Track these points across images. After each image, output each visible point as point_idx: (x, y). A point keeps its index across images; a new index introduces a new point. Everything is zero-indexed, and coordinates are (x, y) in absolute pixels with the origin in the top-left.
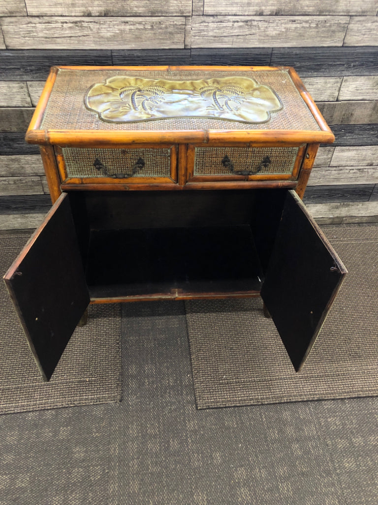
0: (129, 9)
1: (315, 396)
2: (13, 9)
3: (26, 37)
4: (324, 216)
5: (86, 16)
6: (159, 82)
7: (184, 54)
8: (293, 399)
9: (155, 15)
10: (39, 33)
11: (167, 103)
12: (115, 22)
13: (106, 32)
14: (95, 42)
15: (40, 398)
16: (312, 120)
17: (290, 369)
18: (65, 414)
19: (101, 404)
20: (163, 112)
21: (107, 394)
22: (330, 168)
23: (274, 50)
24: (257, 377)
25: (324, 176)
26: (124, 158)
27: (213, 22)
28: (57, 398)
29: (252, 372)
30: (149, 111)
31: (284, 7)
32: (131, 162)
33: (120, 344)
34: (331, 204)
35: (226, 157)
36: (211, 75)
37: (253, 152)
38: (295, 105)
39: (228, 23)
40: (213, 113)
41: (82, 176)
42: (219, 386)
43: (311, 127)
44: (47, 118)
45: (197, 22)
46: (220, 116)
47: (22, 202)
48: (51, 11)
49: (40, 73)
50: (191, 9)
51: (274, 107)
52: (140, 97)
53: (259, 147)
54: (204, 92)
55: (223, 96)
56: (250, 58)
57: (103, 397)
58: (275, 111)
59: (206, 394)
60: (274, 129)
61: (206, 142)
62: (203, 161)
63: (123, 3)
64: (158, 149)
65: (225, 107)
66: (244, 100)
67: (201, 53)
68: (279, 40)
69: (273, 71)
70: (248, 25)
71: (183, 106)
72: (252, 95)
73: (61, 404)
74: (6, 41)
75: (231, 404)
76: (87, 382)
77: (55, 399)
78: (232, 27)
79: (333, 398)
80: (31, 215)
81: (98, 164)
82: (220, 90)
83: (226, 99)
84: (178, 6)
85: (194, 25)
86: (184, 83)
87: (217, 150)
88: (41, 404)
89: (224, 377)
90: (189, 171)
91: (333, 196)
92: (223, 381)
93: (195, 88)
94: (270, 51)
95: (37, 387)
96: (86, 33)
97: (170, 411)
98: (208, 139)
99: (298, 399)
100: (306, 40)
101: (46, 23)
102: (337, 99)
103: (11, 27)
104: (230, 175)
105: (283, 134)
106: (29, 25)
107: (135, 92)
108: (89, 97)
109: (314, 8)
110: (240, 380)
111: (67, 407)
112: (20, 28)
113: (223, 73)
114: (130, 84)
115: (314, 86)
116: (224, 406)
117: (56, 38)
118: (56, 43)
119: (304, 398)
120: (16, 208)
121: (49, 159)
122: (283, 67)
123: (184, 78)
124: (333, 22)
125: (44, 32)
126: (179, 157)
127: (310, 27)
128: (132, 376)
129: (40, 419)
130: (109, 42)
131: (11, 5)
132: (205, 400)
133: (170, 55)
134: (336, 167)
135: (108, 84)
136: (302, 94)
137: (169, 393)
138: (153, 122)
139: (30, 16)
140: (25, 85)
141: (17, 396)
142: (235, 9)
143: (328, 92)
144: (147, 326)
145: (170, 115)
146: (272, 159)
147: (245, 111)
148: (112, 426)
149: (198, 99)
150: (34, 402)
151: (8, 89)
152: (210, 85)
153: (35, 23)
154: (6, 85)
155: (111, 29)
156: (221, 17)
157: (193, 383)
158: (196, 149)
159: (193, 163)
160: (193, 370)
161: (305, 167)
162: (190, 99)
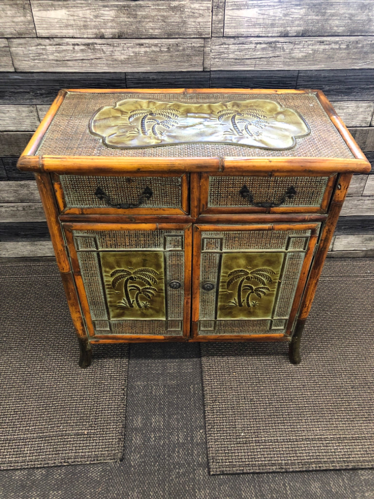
0: (144, 31)
1: (349, 464)
2: (22, 30)
3: (36, 59)
4: (356, 249)
5: (99, 38)
6: (174, 105)
7: (202, 77)
8: (323, 467)
9: (172, 37)
10: (49, 56)
11: (180, 127)
12: (129, 45)
13: (120, 55)
14: (108, 65)
15: (30, 453)
16: (344, 146)
17: (319, 427)
18: (58, 475)
19: (99, 463)
20: (175, 137)
21: (107, 451)
22: (363, 198)
23: (301, 73)
24: (280, 437)
25: (356, 206)
26: (129, 187)
27: (233, 44)
28: (49, 455)
29: (274, 430)
30: (159, 136)
31: (311, 27)
32: (136, 191)
33: (125, 390)
34: (364, 236)
35: (245, 187)
36: (231, 98)
37: (276, 181)
38: (324, 130)
39: (251, 45)
40: (230, 139)
41: (83, 206)
42: (236, 446)
43: (343, 155)
44: (45, 143)
45: (217, 44)
46: (238, 141)
47: (31, 229)
48: (61, 33)
49: (51, 97)
50: (211, 30)
51: (300, 132)
52: (151, 120)
53: (283, 176)
54: (222, 116)
55: (243, 120)
56: (274, 81)
57: (102, 454)
58: (301, 136)
59: (220, 455)
60: (300, 156)
61: (221, 171)
62: (218, 192)
63: (137, 25)
64: (167, 178)
65: (244, 132)
66: (266, 124)
67: (221, 76)
68: (305, 63)
69: (299, 94)
70: (271, 47)
71: (198, 131)
72: (275, 118)
73: (53, 462)
74: (14, 63)
75: (250, 470)
76: (85, 435)
77: (47, 456)
78: (255, 50)
79: (371, 467)
80: (41, 242)
81: (100, 193)
82: (239, 114)
83: (247, 123)
84: (196, 27)
85: (214, 47)
86: (201, 106)
87: (233, 179)
88: (31, 462)
89: (242, 434)
90: (203, 202)
91: (366, 227)
92: (241, 440)
93: (213, 111)
94: (296, 74)
95: (29, 440)
96: (98, 55)
97: (178, 476)
98: (223, 167)
99: (329, 467)
100: (336, 63)
101: (57, 45)
102: (370, 124)
103: (20, 49)
104: (250, 207)
105: (310, 162)
106: (39, 47)
107: (146, 116)
108: (95, 121)
109: (344, 28)
110: (260, 439)
111: (60, 466)
112: (29, 50)
113: (244, 96)
114: (141, 107)
115: (345, 111)
116: (241, 472)
117: (67, 60)
118: (67, 67)
119: (336, 466)
120: (25, 235)
121: (45, 187)
122: (310, 91)
123: (201, 101)
124: (365, 43)
125: (55, 54)
126: (191, 187)
127: (340, 49)
128: (136, 429)
129: (28, 479)
130: (123, 65)
131: (19, 27)
132: (219, 463)
133: (188, 78)
134: (369, 196)
135: (117, 107)
136: (331, 118)
137: (178, 452)
138: (162, 148)
139: (40, 38)
140: (35, 109)
141: (5, 449)
142: (257, 30)
143: (361, 117)
144: (157, 371)
145: (183, 141)
146: (298, 190)
147: (268, 137)
148: (109, 492)
149: (214, 123)
150: (23, 458)
151: (17, 114)
152: (229, 108)
153: (45, 46)
154: (15, 109)
155: (125, 52)
156: (242, 38)
157: (206, 440)
158: (210, 178)
159: (207, 193)
160: (207, 425)
161: (337, 199)
162: (206, 123)
